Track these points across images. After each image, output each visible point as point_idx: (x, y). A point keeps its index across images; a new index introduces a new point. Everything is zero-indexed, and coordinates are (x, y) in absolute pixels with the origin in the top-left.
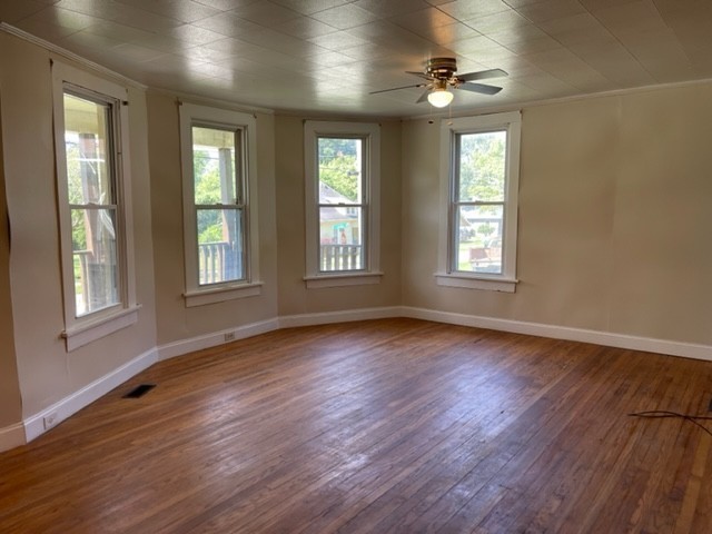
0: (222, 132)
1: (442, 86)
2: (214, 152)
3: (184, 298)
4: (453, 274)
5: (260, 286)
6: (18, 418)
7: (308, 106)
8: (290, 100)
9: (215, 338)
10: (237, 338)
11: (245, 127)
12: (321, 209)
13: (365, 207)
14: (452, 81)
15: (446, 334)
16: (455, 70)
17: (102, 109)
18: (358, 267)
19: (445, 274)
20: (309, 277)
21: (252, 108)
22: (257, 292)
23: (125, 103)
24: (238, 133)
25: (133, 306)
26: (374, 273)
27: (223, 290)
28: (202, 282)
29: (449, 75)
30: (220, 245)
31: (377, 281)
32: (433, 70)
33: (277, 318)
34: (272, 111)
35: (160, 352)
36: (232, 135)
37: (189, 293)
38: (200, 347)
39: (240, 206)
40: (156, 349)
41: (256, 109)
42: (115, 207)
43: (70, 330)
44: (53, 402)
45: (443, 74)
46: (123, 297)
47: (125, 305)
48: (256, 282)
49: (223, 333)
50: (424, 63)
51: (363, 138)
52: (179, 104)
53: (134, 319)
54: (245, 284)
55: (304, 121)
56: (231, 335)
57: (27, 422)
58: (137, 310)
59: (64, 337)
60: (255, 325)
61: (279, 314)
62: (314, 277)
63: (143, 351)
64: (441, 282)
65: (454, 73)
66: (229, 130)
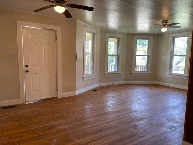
0: (115, 39)
1: (165, 27)
2: (113, 43)
3: (105, 74)
4: (171, 74)
5: (121, 73)
6: (75, 90)
7: (135, 32)
8: (131, 31)
9: (110, 83)
10: (115, 84)
11: (120, 37)
12: (137, 56)
13: (148, 56)
14: (167, 25)
15: (167, 88)
16: (168, 23)
17: (92, 35)
18: (146, 71)
19: (168, 73)
20: (132, 72)
21: (122, 33)
22: (120, 75)
23: (96, 33)
24: (118, 39)
25: (95, 74)
26: (149, 72)
27: (112, 73)
28: (109, 71)
29: (166, 24)
30: (113, 65)
31: (150, 74)
32: (162, 23)
33: (124, 81)
34: (126, 34)
35: (99, 85)
36: (117, 39)
37: (105, 73)
38: (107, 85)
39: (118, 55)
40: (98, 84)
41: (123, 33)
42: (93, 54)
43: (84, 77)
44: (80, 89)
45: (165, 24)
46: (93, 72)
47: (93, 74)
48: (120, 72)
49: (112, 83)
50: (160, 22)
51: (148, 39)
52: (106, 33)
53: (95, 77)
54: (117, 73)
55: (134, 36)
56: (114, 83)
57: (77, 91)
58: (95, 75)
59: (83, 78)
60: (119, 82)
61: (125, 80)
62: (134, 72)
63: (96, 84)
64: (167, 76)
65: (168, 24)
66: (117, 38)
